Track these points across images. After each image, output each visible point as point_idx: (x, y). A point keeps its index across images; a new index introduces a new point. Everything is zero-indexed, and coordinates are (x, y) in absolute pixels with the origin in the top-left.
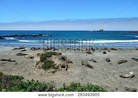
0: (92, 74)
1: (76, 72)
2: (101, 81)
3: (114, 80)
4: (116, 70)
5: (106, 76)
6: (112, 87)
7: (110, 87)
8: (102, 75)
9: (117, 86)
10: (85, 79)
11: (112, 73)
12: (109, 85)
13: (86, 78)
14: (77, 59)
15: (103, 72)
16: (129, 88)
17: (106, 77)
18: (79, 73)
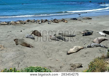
0: (31, 54)
1: (9, 56)
2: (43, 62)
3: (58, 58)
4: (60, 45)
5: (49, 54)
6: (56, 66)
7: (54, 67)
8: (44, 55)
9: (62, 64)
10: (22, 63)
11: (56, 50)
12: (52, 66)
13: (24, 61)
14: (8, 37)
15: (44, 51)
16: (74, 64)
17: (49, 56)
18: (12, 56)
